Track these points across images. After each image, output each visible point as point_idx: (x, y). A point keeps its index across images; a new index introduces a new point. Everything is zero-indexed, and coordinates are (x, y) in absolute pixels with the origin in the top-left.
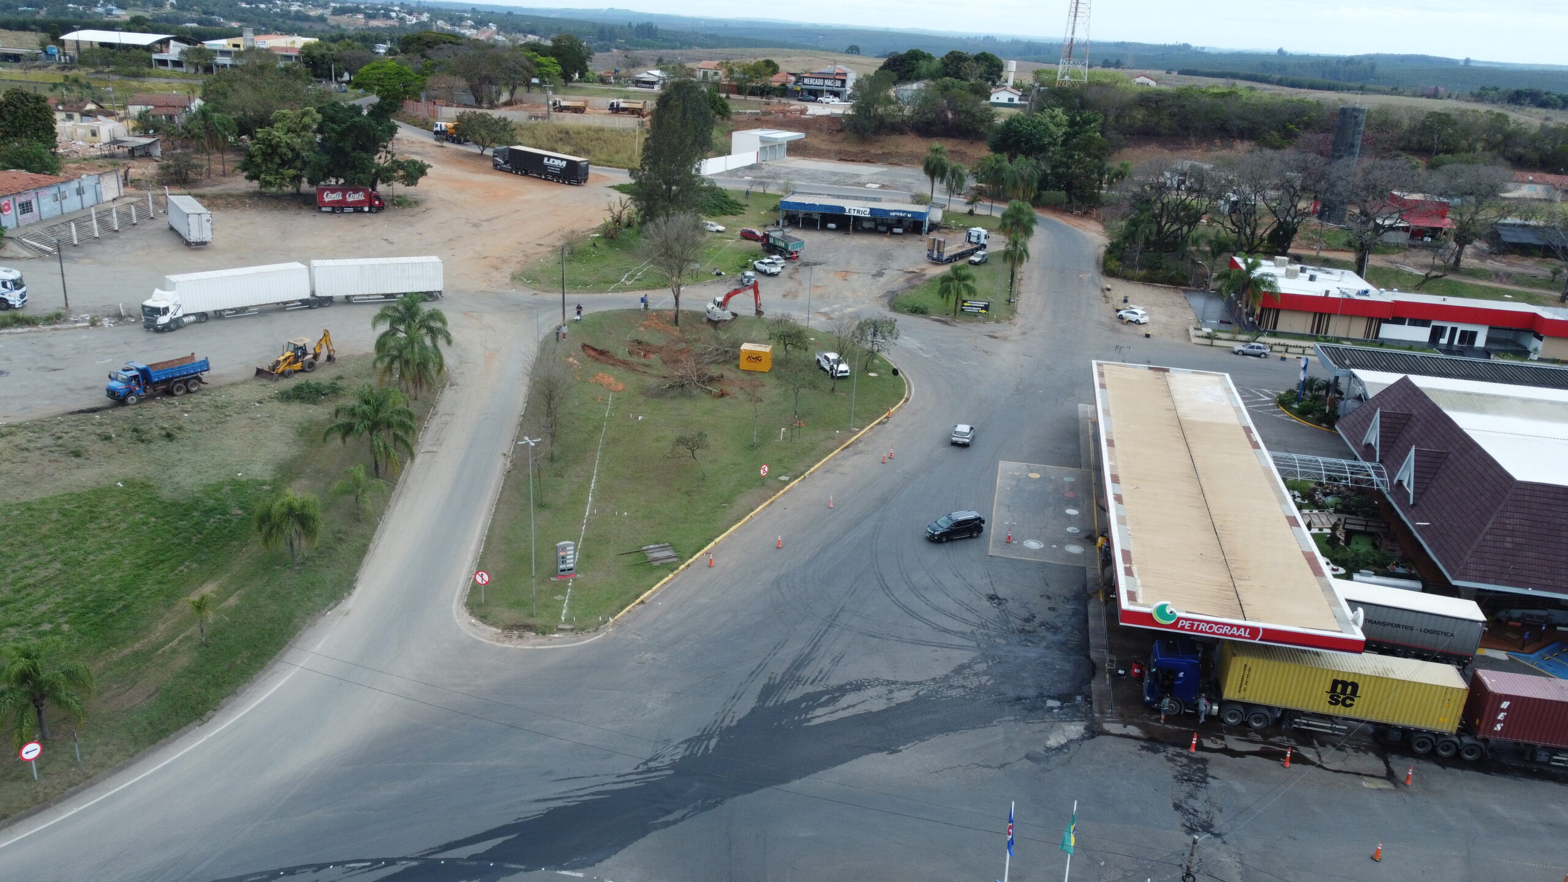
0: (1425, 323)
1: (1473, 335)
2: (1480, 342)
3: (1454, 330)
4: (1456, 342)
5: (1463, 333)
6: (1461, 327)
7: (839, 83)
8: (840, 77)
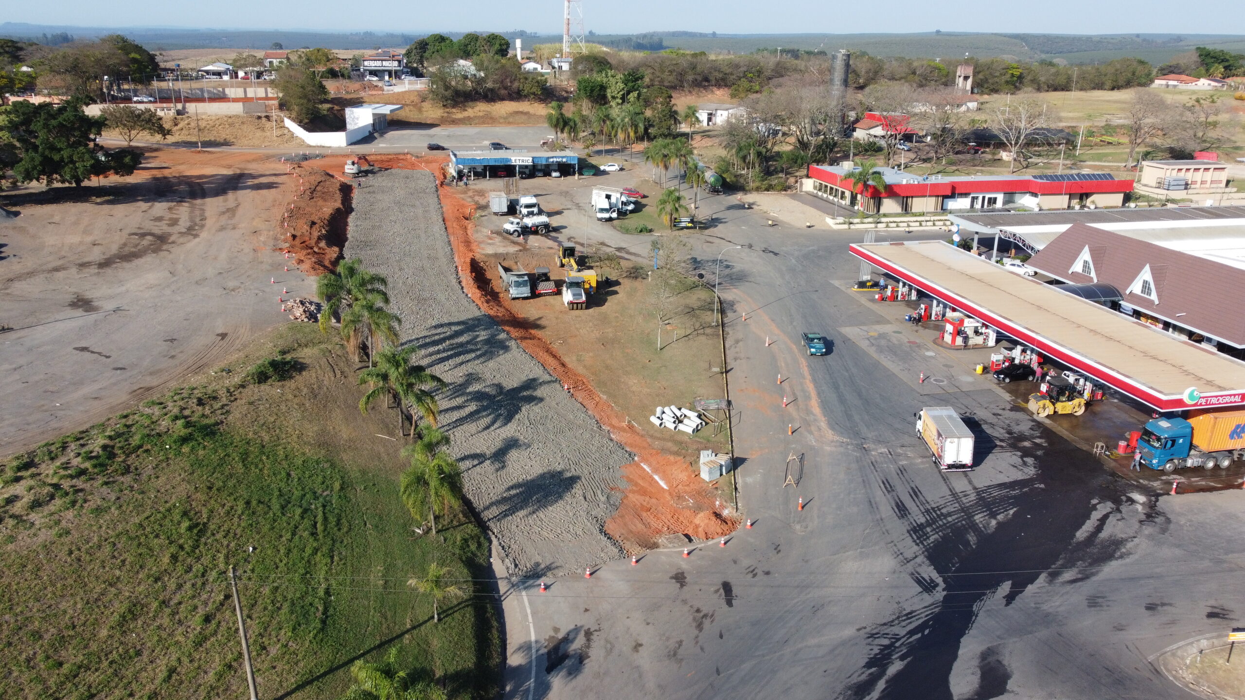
0: (966, 195)
1: (995, 199)
2: (999, 204)
3: (984, 198)
4: (985, 206)
5: (990, 199)
6: (988, 196)
7: (396, 64)
8: (396, 58)
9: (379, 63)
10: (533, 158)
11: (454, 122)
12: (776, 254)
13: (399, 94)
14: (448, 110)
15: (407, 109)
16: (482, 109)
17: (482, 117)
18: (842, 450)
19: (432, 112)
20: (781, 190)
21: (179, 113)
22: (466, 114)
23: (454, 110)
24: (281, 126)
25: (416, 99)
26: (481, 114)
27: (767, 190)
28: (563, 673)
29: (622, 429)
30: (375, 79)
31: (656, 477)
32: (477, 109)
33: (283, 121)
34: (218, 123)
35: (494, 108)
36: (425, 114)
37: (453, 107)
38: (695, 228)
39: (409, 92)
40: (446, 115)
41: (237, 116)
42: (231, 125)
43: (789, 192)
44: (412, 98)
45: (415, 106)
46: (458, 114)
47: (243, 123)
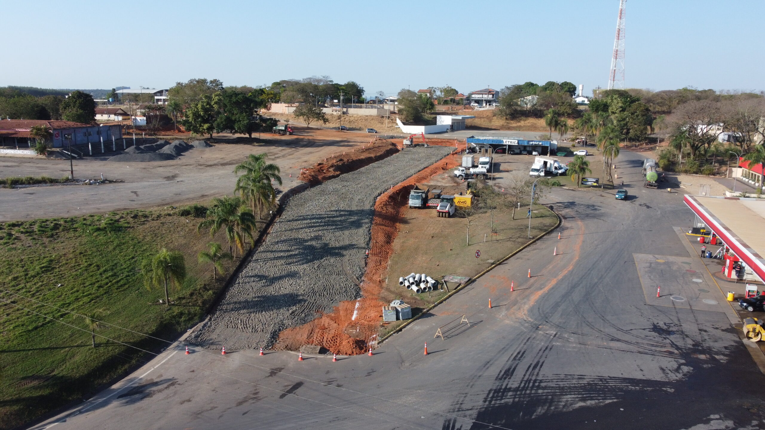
7: (491, 96)
8: (492, 93)
9: (480, 96)
10: (518, 141)
11: (509, 129)
12: (648, 207)
13: (481, 111)
14: (508, 121)
15: (482, 120)
16: (532, 121)
17: (529, 126)
18: (517, 325)
19: (498, 122)
20: (709, 174)
21: (344, 113)
22: (519, 124)
23: (512, 122)
24: (394, 121)
25: (490, 115)
26: (529, 125)
27: (696, 173)
28: (124, 401)
29: (374, 282)
30: (476, 104)
31: (355, 312)
32: (528, 121)
33: (396, 120)
34: (360, 119)
35: (539, 122)
36: (493, 123)
37: (512, 120)
38: (599, 187)
39: (488, 110)
40: (506, 124)
41: (371, 116)
42: (366, 120)
43: (717, 176)
44: (488, 114)
45: (488, 118)
46: (514, 124)
47: (372, 119)
